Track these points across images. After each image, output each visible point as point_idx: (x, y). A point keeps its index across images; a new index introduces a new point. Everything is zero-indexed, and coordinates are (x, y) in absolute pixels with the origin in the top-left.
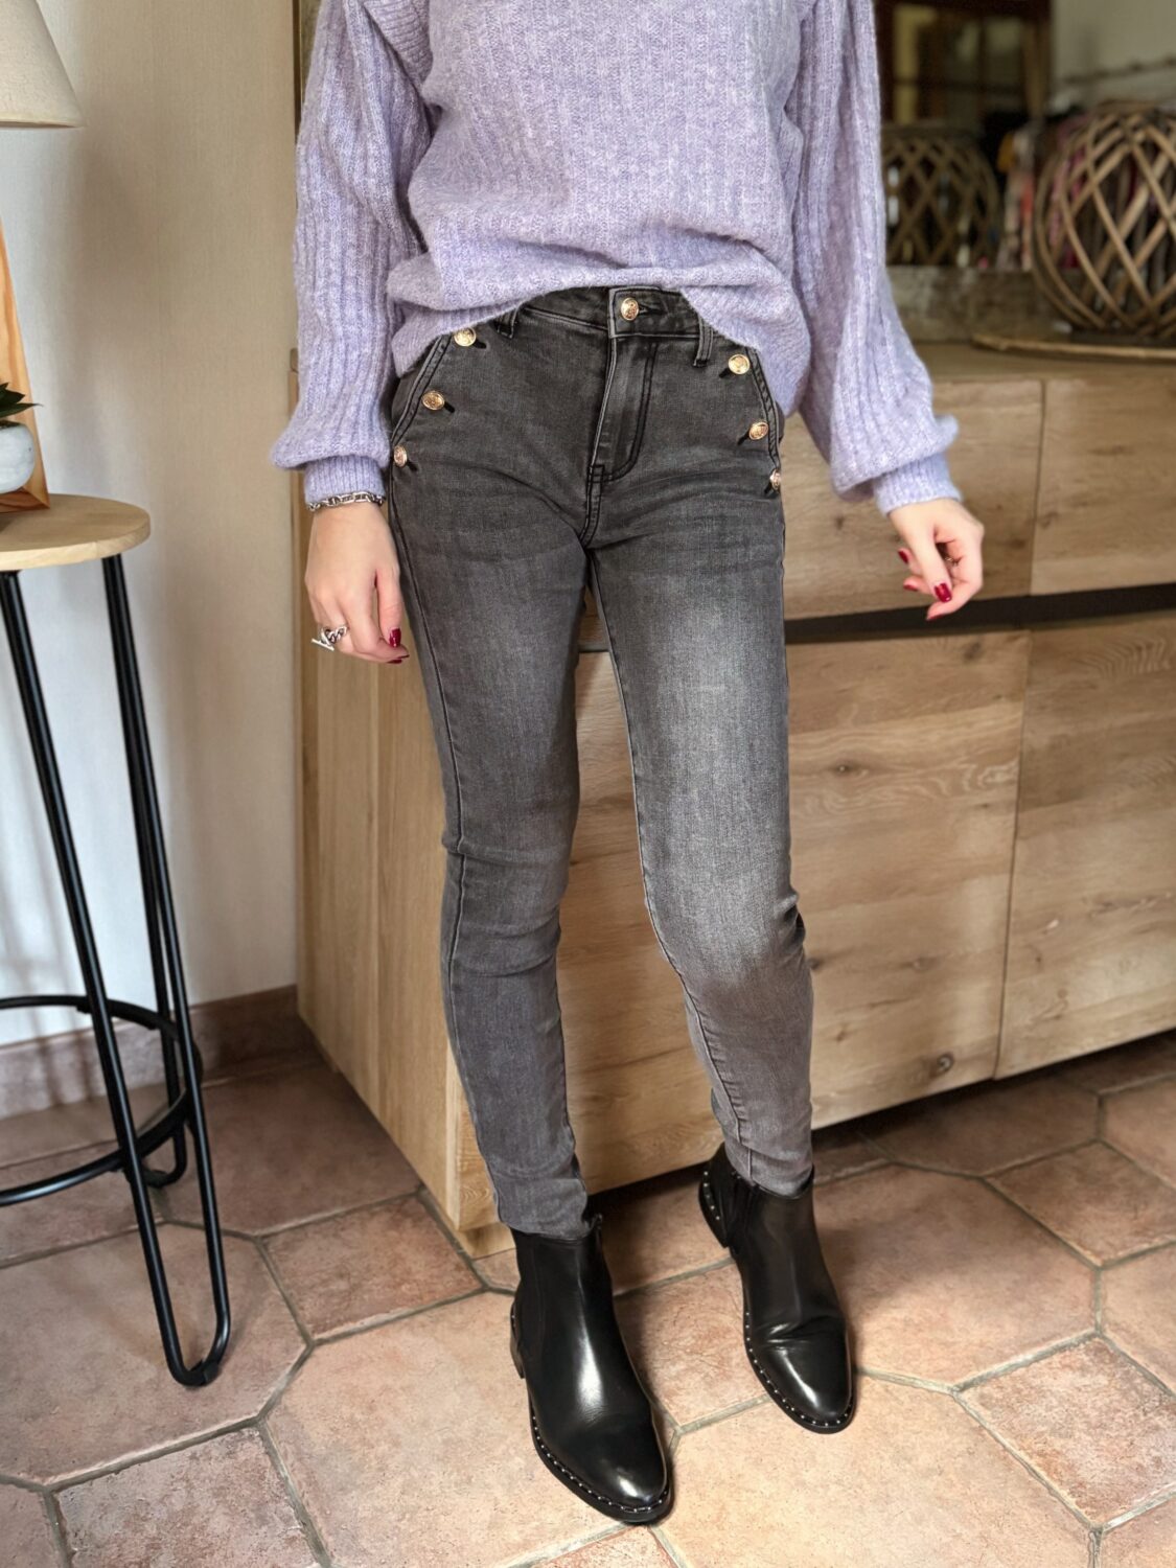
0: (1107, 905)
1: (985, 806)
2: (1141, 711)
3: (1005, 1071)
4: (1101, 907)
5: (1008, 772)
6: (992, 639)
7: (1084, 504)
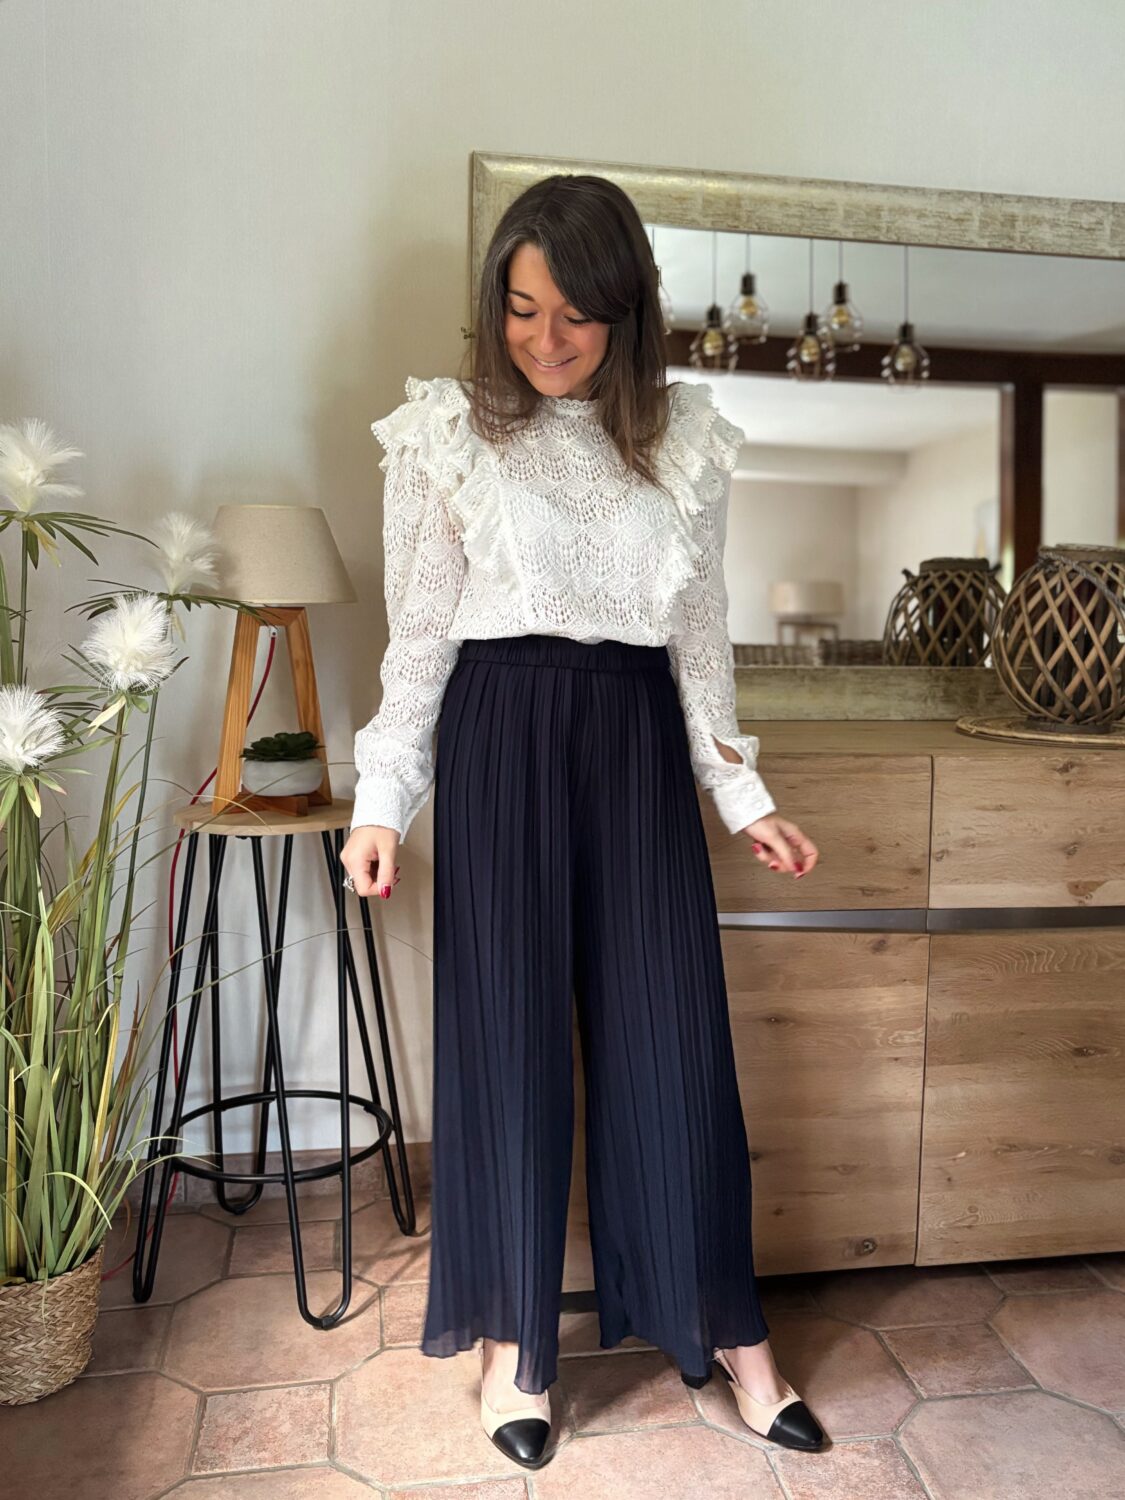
0: (1012, 1148)
1: (896, 1059)
2: (1034, 1001)
3: (921, 1262)
4: (1005, 1147)
5: (915, 1036)
6: (894, 937)
7: (973, 845)
